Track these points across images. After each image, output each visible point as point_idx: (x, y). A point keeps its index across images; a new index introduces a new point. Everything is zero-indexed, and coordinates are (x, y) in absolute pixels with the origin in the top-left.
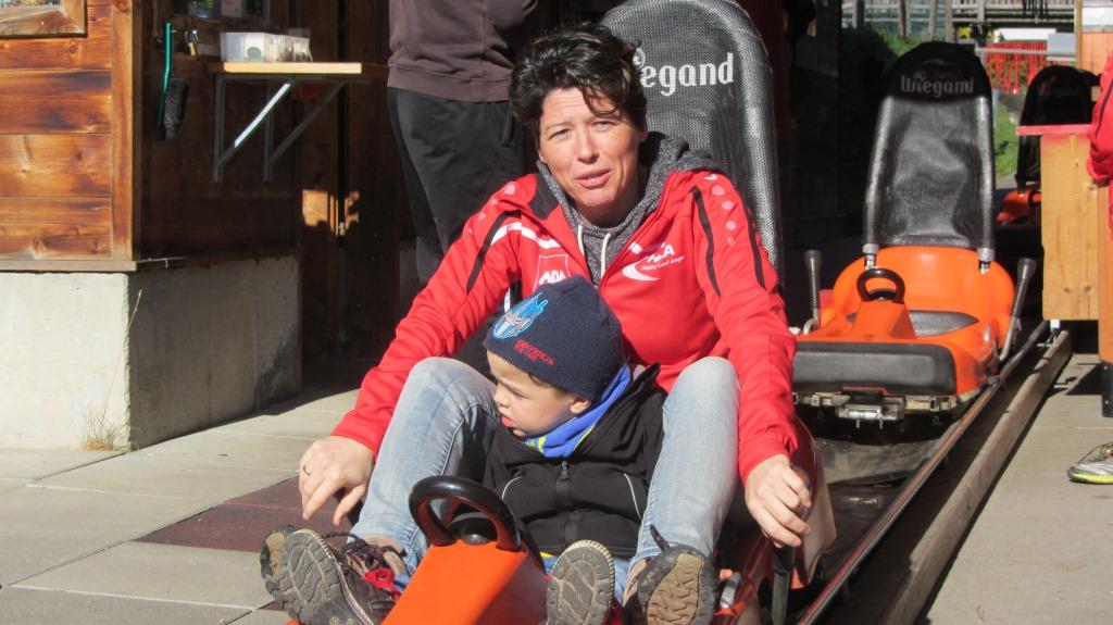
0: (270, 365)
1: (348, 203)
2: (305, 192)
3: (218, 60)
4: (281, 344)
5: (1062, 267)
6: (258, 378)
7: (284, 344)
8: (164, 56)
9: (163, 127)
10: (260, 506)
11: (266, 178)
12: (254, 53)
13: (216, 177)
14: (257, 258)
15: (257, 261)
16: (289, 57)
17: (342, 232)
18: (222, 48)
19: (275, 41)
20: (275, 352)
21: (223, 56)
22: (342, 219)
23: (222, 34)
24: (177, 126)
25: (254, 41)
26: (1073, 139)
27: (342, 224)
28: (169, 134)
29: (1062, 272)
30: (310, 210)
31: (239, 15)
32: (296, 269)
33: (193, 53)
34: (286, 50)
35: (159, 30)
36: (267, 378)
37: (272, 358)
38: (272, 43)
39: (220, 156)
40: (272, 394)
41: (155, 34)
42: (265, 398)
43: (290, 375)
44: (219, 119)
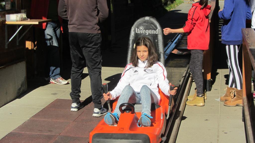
0: (20, 86)
3: (5, 21)
4: (22, 81)
6: (18, 90)
7: (23, 81)
11: (17, 44)
13: (6, 47)
14: (16, 63)
15: (16, 64)
16: (21, 19)
18: (6, 18)
20: (21, 83)
23: (6, 15)
31: (10, 9)
32: (25, 64)
34: (21, 17)
36: (20, 89)
37: (20, 85)
39: (7, 43)
40: (21, 93)
42: (19, 94)
43: (25, 88)
44: (6, 34)
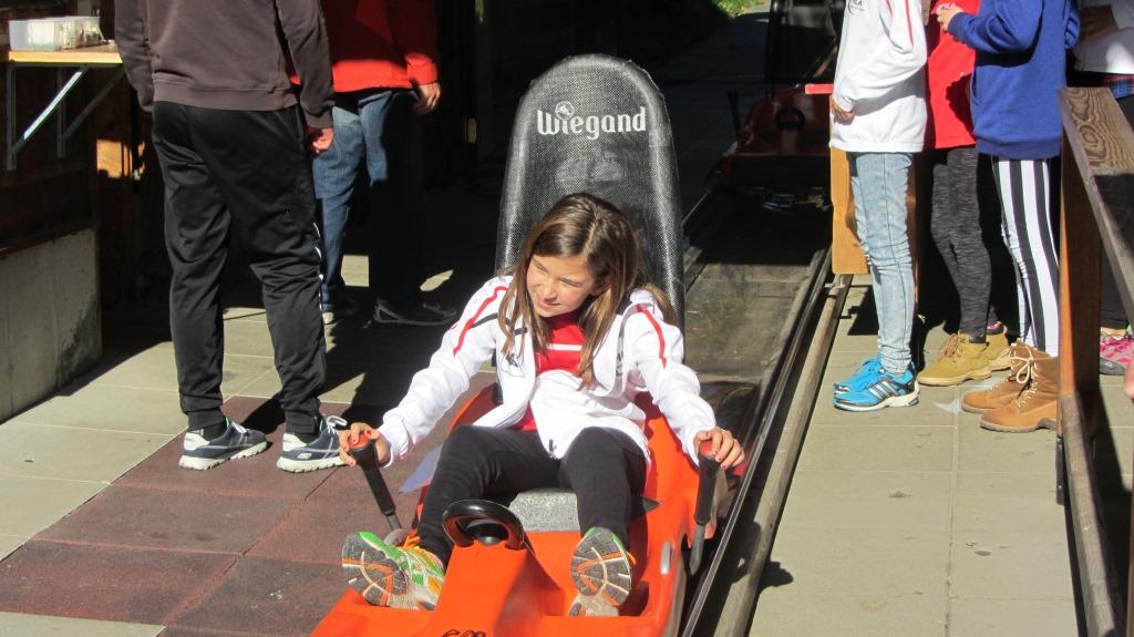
0: (70, 341)
2: (98, 143)
6: (61, 357)
10: (71, 542)
11: (60, 155)
13: (10, 167)
14: (53, 237)
15: (54, 241)
16: (79, 43)
18: (10, 37)
19: (65, 26)
20: (75, 327)
32: (93, 240)
36: (69, 353)
37: (71, 334)
39: (13, 144)
40: (73, 370)
42: (67, 374)
43: (91, 347)
44: (11, 107)
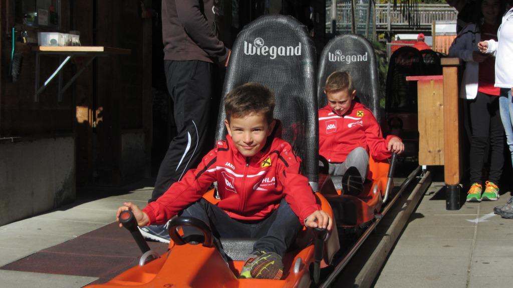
0: (61, 187)
1: (98, 112)
2: (77, 107)
3: (37, 45)
4: (66, 177)
5: (427, 141)
6: (56, 193)
7: (68, 178)
8: (11, 43)
9: (11, 77)
10: (56, 253)
11: (59, 100)
12: (54, 42)
14: (55, 137)
15: (55, 139)
16: (70, 44)
17: (95, 126)
18: (39, 40)
19: (63, 36)
20: (63, 181)
21: (39, 43)
22: (95, 120)
23: (38, 33)
24: (18, 76)
25: (54, 36)
26: (432, 82)
27: (95, 122)
28: (14, 80)
29: (428, 144)
30: (80, 115)
31: (46, 24)
32: (73, 143)
33: (25, 41)
34: (69, 40)
35: (9, 31)
36: (60, 193)
37: (62, 185)
38: (62, 37)
39: (38, 90)
40: (62, 201)
41: (7, 32)
42: (59, 202)
43: (71, 192)
44: (37, 72)
